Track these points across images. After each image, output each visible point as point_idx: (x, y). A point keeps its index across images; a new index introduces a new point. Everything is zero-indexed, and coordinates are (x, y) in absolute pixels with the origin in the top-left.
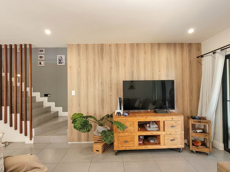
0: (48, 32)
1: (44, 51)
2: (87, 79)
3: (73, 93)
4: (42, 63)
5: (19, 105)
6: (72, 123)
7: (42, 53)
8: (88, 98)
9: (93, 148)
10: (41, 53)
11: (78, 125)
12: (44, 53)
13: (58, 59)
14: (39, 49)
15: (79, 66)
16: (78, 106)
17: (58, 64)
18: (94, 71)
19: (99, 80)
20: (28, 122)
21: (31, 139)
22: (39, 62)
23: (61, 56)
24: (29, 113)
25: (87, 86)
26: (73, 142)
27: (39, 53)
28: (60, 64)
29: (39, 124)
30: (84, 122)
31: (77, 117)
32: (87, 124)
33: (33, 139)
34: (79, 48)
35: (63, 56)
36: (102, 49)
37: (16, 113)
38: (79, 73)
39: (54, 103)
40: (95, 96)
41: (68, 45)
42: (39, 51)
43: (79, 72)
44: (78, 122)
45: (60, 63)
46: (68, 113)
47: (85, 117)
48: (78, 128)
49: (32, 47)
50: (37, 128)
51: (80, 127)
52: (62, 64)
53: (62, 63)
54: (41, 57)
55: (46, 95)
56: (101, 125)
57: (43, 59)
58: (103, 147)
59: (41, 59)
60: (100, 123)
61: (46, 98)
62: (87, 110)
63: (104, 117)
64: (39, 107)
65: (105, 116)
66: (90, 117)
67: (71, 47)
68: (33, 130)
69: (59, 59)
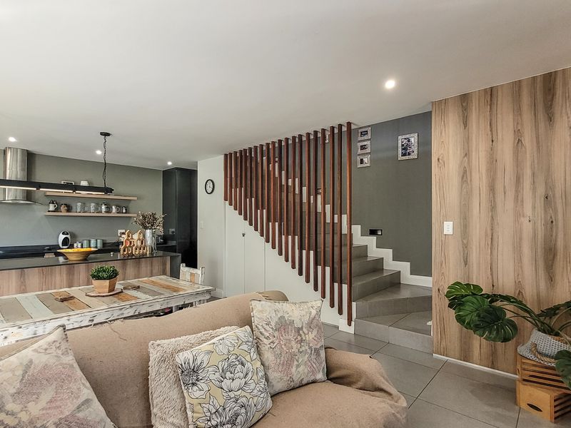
0: (390, 84)
1: (369, 133)
2: (492, 189)
3: (448, 228)
4: (365, 160)
5: (329, 249)
6: (450, 306)
7: (366, 137)
8: (495, 243)
9: (515, 392)
10: (363, 138)
11: (469, 316)
12: (369, 136)
13: (400, 145)
14: (360, 131)
15: (467, 154)
16: (463, 264)
17: (400, 158)
18: (518, 163)
19: (534, 190)
20: (345, 287)
21: (349, 324)
22: (359, 159)
23: (407, 136)
24: (346, 266)
25: (493, 208)
26: (447, 358)
27: (360, 139)
28: (404, 158)
29: (364, 295)
30: (487, 311)
31: (463, 292)
32: (499, 318)
33: (353, 323)
34: (464, 104)
35: (412, 135)
36: (550, 90)
37: (325, 266)
38: (465, 175)
39: (390, 252)
40: (521, 239)
41: (433, 103)
42: (360, 134)
43: (465, 172)
44: (468, 307)
45: (404, 155)
46: (434, 279)
47: (488, 296)
48: (468, 323)
49: (353, 127)
50: (360, 303)
51: (478, 323)
52: (411, 157)
53: (409, 154)
54: (363, 147)
55: (373, 232)
56: (550, 331)
57: (368, 150)
58: (557, 403)
59: (364, 151)
60: (542, 323)
61: (374, 238)
62: (490, 277)
63: (557, 308)
64: (359, 257)
65: (563, 305)
66: (507, 298)
67: (443, 107)
68: (354, 304)
69: (403, 145)
